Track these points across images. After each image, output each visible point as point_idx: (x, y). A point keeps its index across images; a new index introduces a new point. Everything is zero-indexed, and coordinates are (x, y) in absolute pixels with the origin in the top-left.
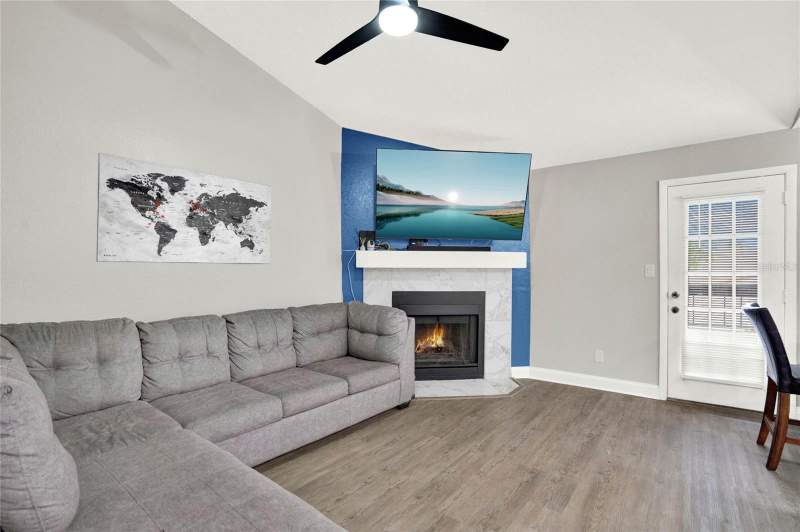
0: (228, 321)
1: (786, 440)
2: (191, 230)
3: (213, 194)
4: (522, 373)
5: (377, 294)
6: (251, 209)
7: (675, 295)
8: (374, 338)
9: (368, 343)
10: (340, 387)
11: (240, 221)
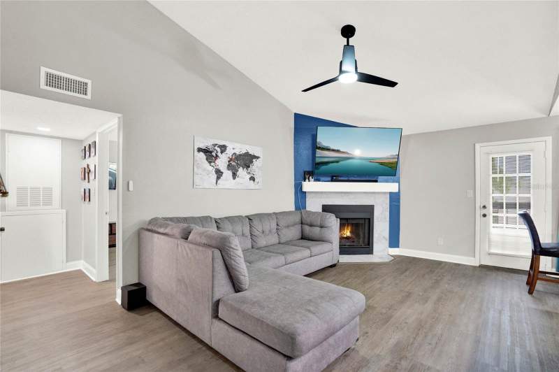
0: (250, 218)
1: (538, 279)
2: (229, 172)
3: (238, 153)
4: (395, 251)
5: (314, 206)
6: (254, 160)
7: (484, 207)
8: (318, 229)
9: (316, 231)
10: (307, 253)
11: (249, 167)
